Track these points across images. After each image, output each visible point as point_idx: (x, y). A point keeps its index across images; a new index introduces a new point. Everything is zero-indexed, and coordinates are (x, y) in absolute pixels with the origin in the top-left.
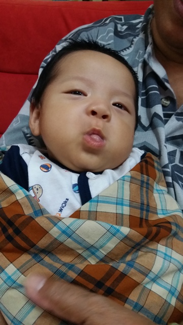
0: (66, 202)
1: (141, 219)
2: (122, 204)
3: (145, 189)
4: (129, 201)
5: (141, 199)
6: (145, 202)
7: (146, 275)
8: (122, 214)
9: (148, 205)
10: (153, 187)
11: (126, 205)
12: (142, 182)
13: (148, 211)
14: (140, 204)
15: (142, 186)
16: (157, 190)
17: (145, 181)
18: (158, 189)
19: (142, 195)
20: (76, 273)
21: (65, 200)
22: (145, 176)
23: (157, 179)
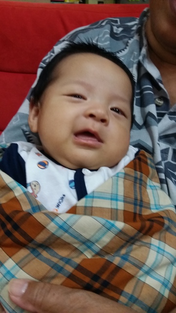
0: (63, 198)
1: (135, 214)
2: (117, 200)
3: (138, 185)
4: (123, 197)
5: (135, 195)
6: (139, 198)
7: (140, 268)
8: (117, 210)
9: (141, 201)
10: (146, 183)
11: (120, 201)
12: (136, 178)
13: (141, 206)
14: (134, 200)
15: (135, 182)
16: (150, 186)
17: (139, 177)
18: (152, 185)
19: (135, 191)
20: (73, 267)
21: (62, 196)
22: (139, 173)
23: (150, 176)
